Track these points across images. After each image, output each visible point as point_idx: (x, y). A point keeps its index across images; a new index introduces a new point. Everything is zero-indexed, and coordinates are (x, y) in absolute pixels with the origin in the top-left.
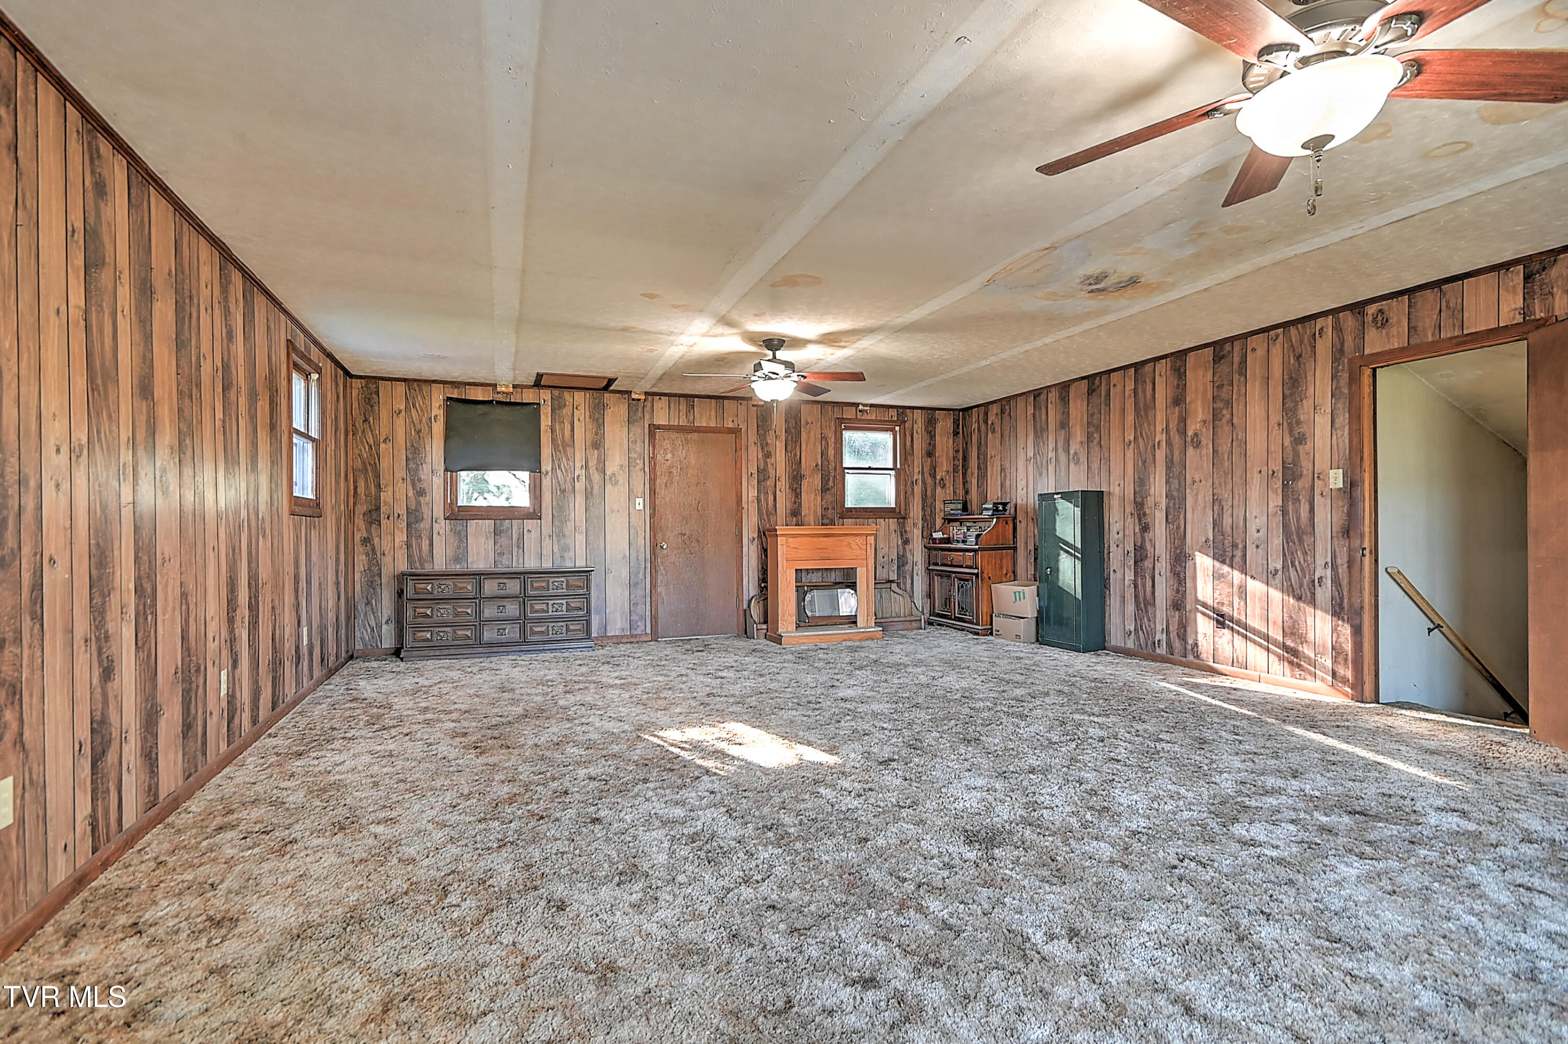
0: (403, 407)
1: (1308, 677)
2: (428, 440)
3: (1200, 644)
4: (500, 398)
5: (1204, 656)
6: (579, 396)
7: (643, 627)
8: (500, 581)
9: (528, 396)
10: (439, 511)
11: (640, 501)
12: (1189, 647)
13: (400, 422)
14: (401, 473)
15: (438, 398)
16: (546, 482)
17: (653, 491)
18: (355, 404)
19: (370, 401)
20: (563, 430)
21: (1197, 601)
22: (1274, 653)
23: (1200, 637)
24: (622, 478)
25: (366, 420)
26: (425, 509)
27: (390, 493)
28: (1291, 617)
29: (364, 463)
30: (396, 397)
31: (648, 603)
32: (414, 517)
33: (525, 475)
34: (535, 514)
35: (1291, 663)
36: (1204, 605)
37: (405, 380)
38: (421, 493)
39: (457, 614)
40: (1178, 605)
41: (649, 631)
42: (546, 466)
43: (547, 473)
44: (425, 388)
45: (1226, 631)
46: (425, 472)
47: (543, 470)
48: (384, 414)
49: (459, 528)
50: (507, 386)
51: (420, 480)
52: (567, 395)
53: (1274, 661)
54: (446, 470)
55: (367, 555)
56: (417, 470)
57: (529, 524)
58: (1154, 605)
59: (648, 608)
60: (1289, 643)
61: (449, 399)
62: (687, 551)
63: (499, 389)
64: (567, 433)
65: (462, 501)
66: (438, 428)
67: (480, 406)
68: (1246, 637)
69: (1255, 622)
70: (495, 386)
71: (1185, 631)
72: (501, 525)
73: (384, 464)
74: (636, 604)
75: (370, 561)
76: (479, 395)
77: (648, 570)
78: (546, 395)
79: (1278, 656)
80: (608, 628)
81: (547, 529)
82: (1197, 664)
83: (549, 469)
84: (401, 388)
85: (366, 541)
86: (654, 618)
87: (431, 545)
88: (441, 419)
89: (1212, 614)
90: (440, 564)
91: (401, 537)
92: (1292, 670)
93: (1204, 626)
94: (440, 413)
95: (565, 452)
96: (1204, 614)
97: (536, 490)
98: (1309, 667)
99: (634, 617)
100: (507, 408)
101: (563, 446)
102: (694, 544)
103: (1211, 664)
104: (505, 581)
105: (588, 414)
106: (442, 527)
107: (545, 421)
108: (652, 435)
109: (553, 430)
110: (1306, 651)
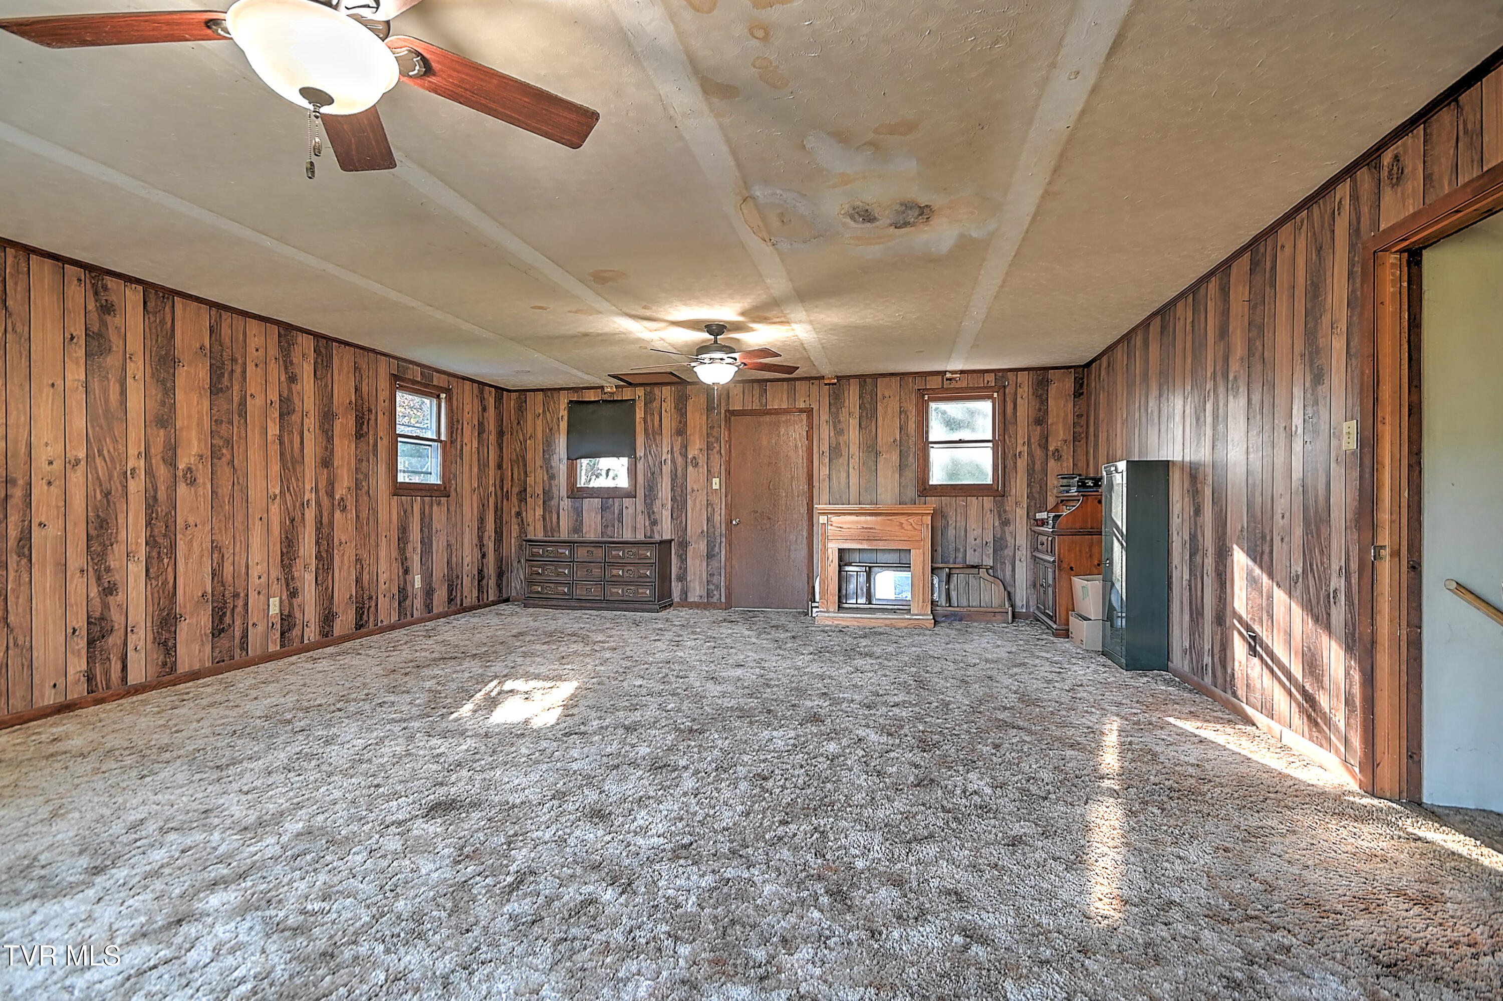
0: (541, 411)
1: (1324, 742)
2: (557, 436)
3: (1236, 676)
4: (606, 397)
5: (1239, 693)
6: (666, 390)
7: (718, 596)
8: (589, 549)
9: (627, 394)
10: (564, 492)
11: (716, 481)
12: (1228, 679)
13: (539, 422)
14: (539, 462)
15: (563, 401)
16: (640, 466)
17: (728, 472)
18: (513, 411)
19: (521, 408)
20: (653, 421)
21: (1235, 614)
22: (1296, 700)
23: (1237, 664)
24: (702, 460)
25: (519, 423)
26: (555, 490)
27: (533, 478)
28: (1310, 649)
29: (517, 455)
30: (536, 403)
31: (723, 575)
32: (548, 495)
33: (624, 461)
34: (631, 494)
35: (1309, 717)
36: (1240, 619)
37: (542, 390)
38: (552, 477)
39: (558, 575)
40: (1220, 619)
41: (723, 600)
42: (640, 453)
43: (641, 458)
44: (556, 395)
45: (1256, 660)
46: (554, 462)
47: (638, 456)
48: (530, 417)
49: (577, 505)
50: (611, 387)
51: (551, 467)
52: (656, 390)
53: (1295, 712)
54: (568, 459)
55: (519, 525)
56: (549, 459)
57: (627, 502)
58: (1202, 615)
59: (723, 579)
60: (1308, 687)
61: (571, 402)
62: (759, 527)
63: (606, 390)
64: (657, 423)
65: (582, 482)
66: (564, 425)
67: (591, 406)
68: (1272, 671)
69: (1280, 651)
70: (602, 388)
71: (1225, 655)
72: (607, 503)
73: (529, 456)
74: (712, 575)
75: (520, 530)
76: (591, 396)
77: (723, 544)
78: (640, 392)
79: (1299, 705)
80: (689, 594)
81: (640, 507)
82: (1233, 705)
83: (642, 455)
84: (540, 395)
85: (518, 514)
86: (728, 588)
87: (558, 518)
88: (566, 418)
89: (1245, 633)
90: (564, 535)
91: (539, 512)
92: (1310, 730)
93: (1239, 648)
94: (564, 413)
95: (655, 439)
96: (1240, 633)
97: (632, 472)
98: (1324, 727)
99: (712, 587)
100: (610, 406)
101: (653, 434)
102: (765, 521)
103: (1244, 706)
104: (593, 549)
105: (673, 405)
106: (566, 504)
107: (639, 414)
108: (728, 421)
109: (645, 422)
110: (1321, 702)
